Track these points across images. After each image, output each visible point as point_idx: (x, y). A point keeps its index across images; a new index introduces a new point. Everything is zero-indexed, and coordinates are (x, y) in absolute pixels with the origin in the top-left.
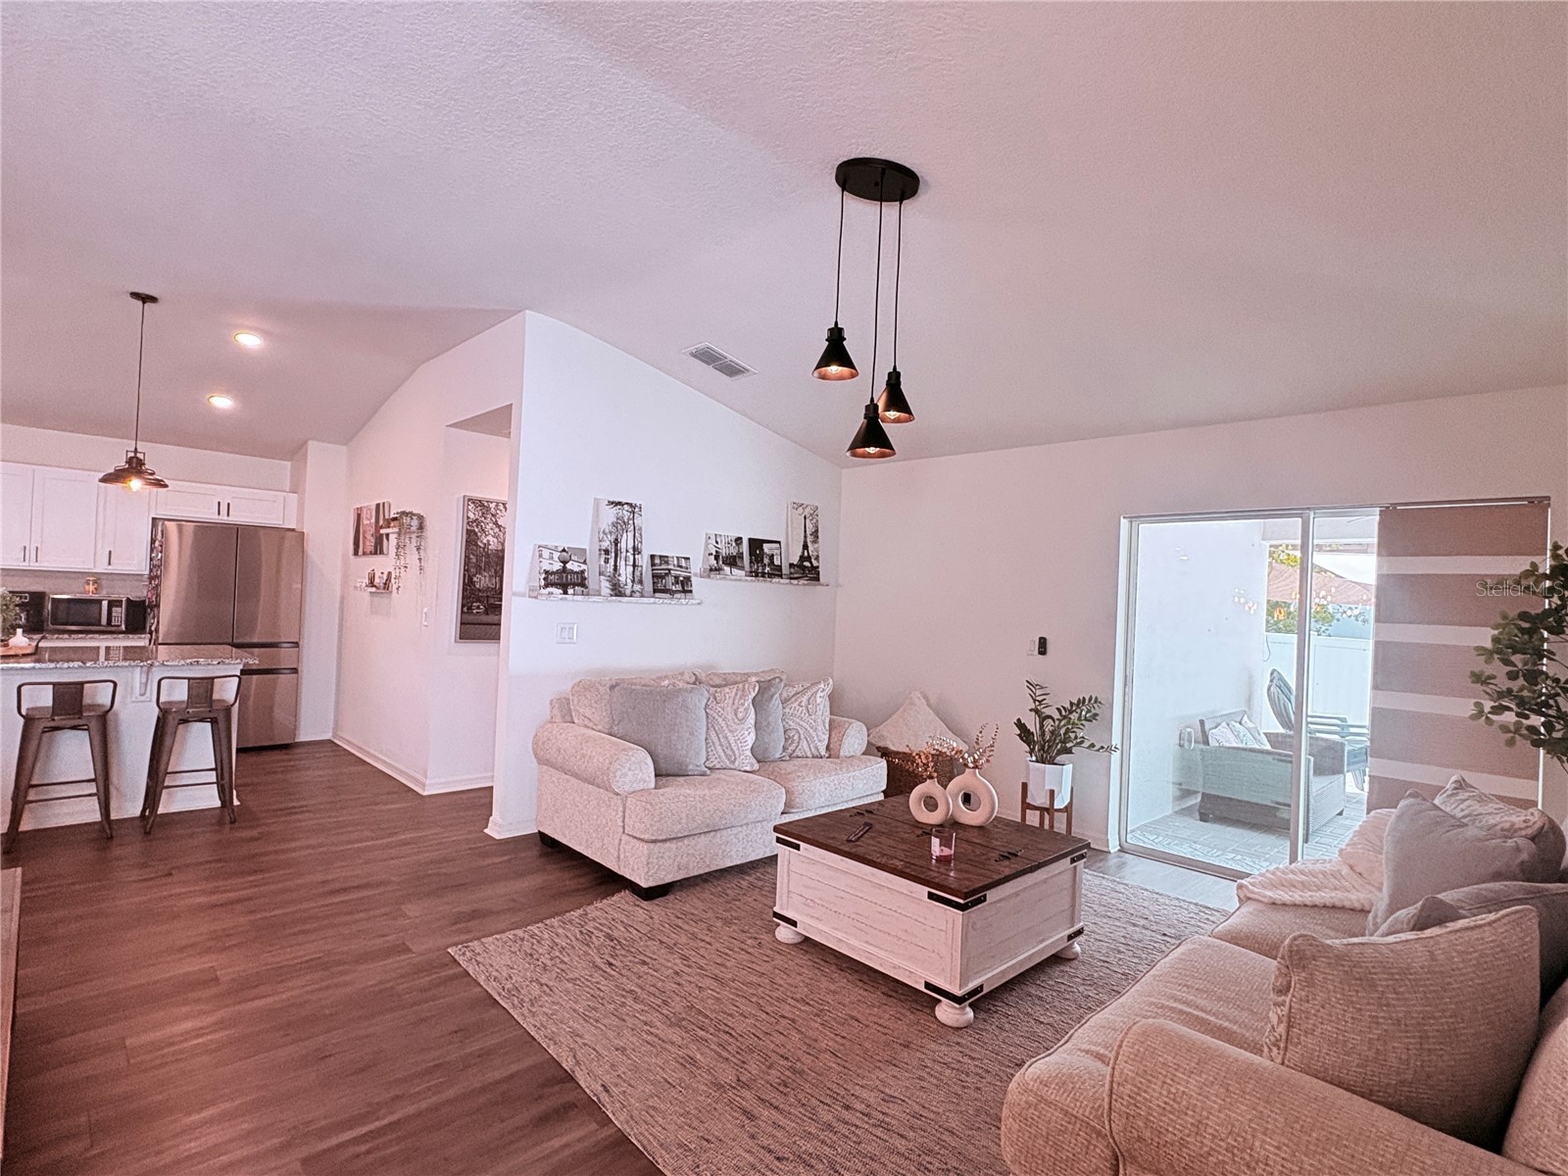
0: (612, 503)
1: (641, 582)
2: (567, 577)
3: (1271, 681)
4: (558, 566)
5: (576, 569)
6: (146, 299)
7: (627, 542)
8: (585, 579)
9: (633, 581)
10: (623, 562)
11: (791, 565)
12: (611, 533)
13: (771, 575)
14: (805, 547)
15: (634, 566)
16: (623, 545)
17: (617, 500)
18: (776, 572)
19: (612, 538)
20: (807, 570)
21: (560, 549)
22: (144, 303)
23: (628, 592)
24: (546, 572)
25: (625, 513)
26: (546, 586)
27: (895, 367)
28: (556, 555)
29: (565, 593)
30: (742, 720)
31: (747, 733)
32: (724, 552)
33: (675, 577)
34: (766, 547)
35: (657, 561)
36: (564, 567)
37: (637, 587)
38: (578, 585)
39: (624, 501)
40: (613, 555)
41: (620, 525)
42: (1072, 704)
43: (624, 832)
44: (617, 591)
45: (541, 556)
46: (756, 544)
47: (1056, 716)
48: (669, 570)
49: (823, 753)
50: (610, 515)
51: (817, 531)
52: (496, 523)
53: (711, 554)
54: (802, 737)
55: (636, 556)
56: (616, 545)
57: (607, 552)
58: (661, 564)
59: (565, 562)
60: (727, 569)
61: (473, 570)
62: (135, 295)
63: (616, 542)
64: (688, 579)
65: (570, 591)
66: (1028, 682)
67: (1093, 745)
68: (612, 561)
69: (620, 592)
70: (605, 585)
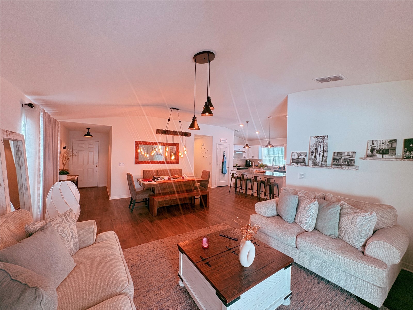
0: (315, 137)
1: (326, 161)
2: (299, 160)
4: (296, 157)
5: (302, 158)
7: (320, 148)
8: (305, 161)
9: (322, 161)
10: (318, 155)
12: (314, 146)
15: (323, 156)
16: (319, 150)
17: (317, 136)
19: (314, 148)
21: (298, 153)
23: (320, 165)
24: (293, 159)
25: (320, 139)
26: (292, 163)
28: (296, 154)
29: (298, 165)
32: (378, 148)
33: (344, 160)
36: (298, 158)
37: (324, 163)
38: (302, 162)
39: (320, 135)
40: (314, 153)
41: (318, 144)
44: (315, 164)
45: (292, 155)
48: (342, 157)
50: (314, 141)
53: (368, 149)
55: (324, 153)
56: (316, 150)
57: (312, 152)
58: (337, 155)
59: (299, 156)
60: (379, 155)
63: (316, 149)
64: (353, 160)
65: (299, 164)
68: (314, 155)
69: (316, 165)
70: (311, 163)
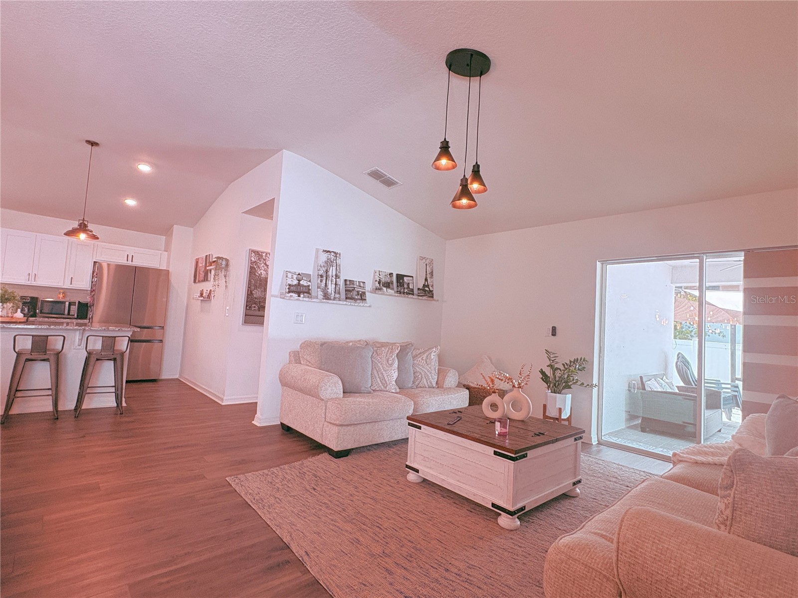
0: (325, 251)
1: (339, 293)
2: (300, 288)
3: (678, 359)
4: (296, 282)
5: (305, 284)
6: (93, 144)
7: (332, 272)
8: (310, 290)
9: (335, 292)
10: (330, 282)
11: (418, 289)
12: (324, 266)
13: (407, 293)
14: (426, 280)
15: (336, 284)
16: (330, 273)
17: (328, 250)
18: (411, 292)
19: (325, 269)
20: (427, 292)
21: (297, 273)
22: (92, 146)
23: (332, 298)
24: (290, 285)
25: (332, 257)
26: (289, 292)
27: (477, 163)
28: (295, 277)
29: (299, 296)
30: (391, 365)
31: (393, 372)
32: (383, 280)
33: (357, 292)
34: (405, 279)
35: (348, 283)
36: (299, 283)
37: (337, 296)
38: (306, 293)
39: (331, 250)
40: (325, 278)
41: (329, 263)
42: (571, 362)
43: (325, 421)
44: (326, 297)
45: (287, 276)
46: (400, 277)
47: (562, 368)
48: (354, 288)
49: (434, 386)
50: (324, 257)
51: (432, 272)
52: (265, 264)
53: (376, 281)
54: (423, 376)
55: (337, 280)
56: (327, 273)
57: (322, 276)
58: (350, 284)
59: (299, 281)
60: (385, 289)
61: (253, 288)
62: (88, 142)
63: (327, 271)
64: (364, 293)
65: (302, 296)
66: (546, 350)
67: (583, 384)
68: (324, 282)
69: (328, 297)
70: (320, 294)
